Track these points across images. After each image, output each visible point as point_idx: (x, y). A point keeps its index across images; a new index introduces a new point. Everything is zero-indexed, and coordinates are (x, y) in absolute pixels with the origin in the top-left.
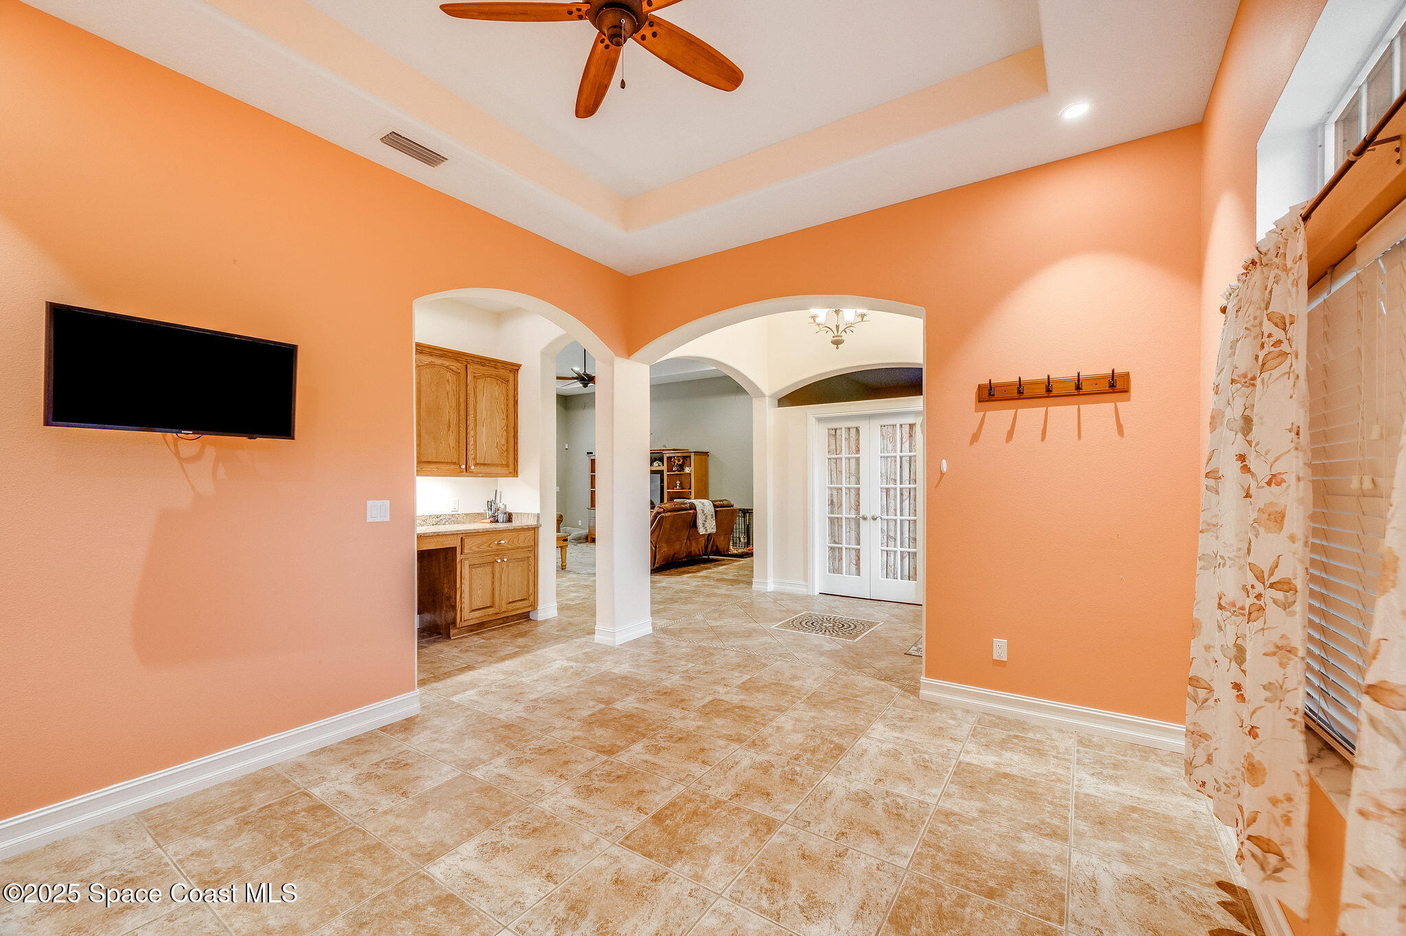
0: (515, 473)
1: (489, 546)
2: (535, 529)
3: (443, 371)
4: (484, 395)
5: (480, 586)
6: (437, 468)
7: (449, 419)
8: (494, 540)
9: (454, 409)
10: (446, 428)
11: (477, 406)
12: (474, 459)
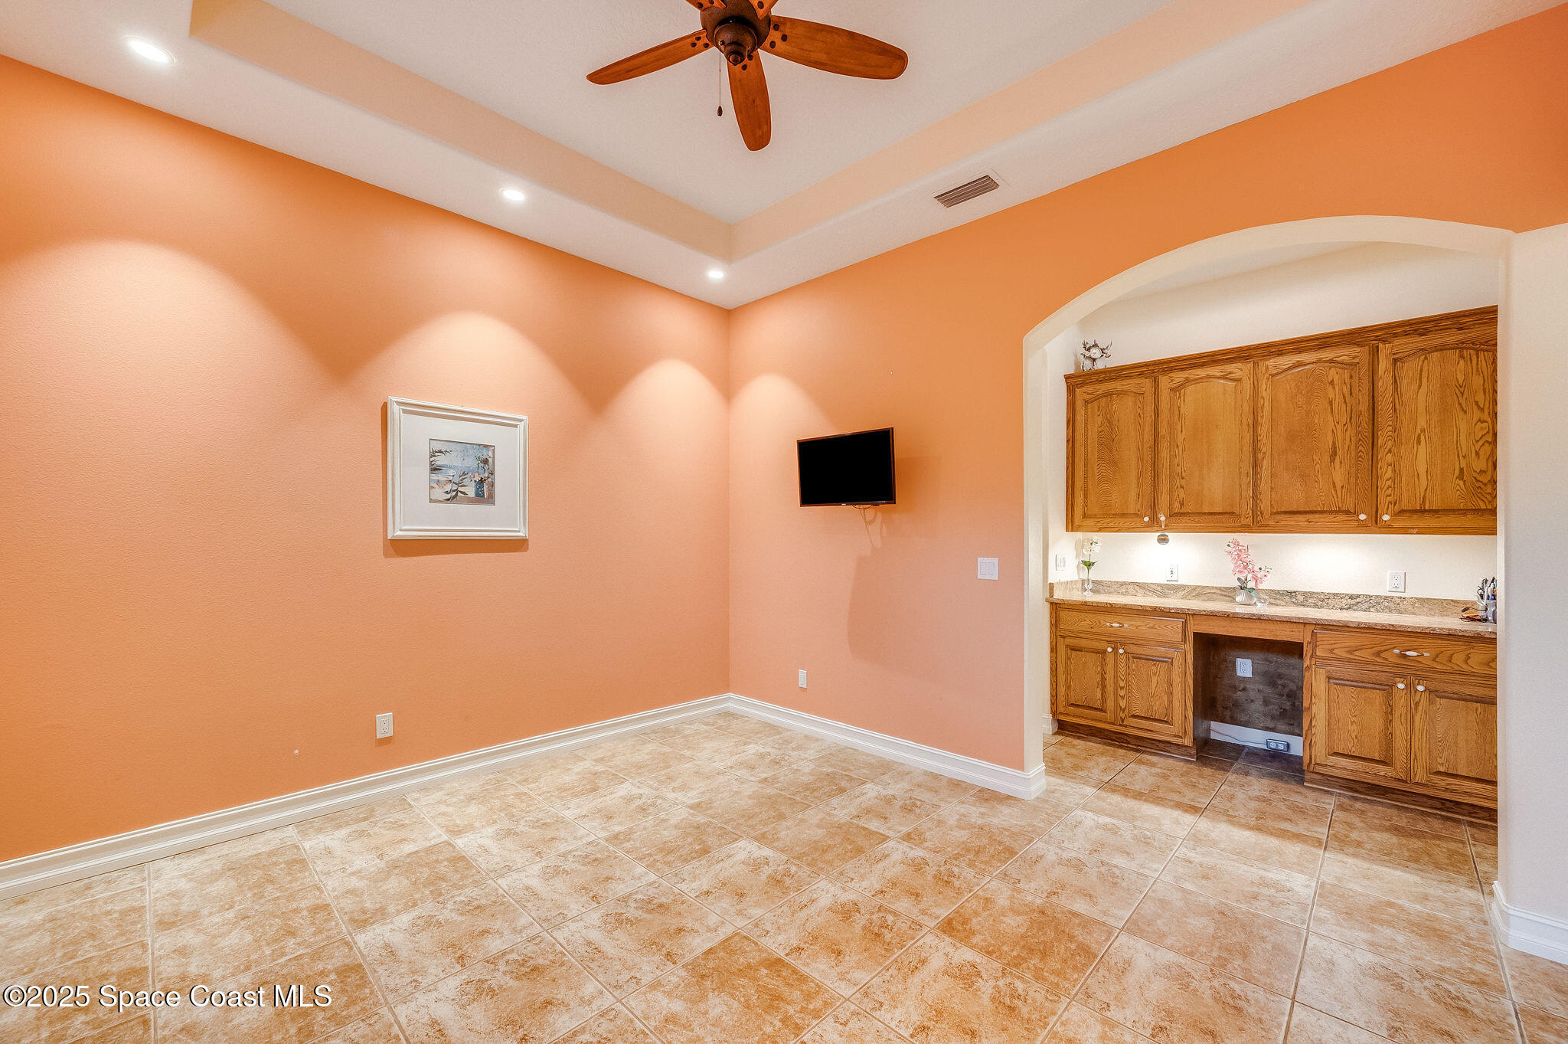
1: (1377, 655)
3: (1321, 369)
4: (1420, 386)
5: (1354, 719)
6: (1308, 521)
7: (1334, 443)
8: (1392, 646)
9: (1344, 425)
10: (1327, 458)
11: (1402, 411)
12: (1395, 503)
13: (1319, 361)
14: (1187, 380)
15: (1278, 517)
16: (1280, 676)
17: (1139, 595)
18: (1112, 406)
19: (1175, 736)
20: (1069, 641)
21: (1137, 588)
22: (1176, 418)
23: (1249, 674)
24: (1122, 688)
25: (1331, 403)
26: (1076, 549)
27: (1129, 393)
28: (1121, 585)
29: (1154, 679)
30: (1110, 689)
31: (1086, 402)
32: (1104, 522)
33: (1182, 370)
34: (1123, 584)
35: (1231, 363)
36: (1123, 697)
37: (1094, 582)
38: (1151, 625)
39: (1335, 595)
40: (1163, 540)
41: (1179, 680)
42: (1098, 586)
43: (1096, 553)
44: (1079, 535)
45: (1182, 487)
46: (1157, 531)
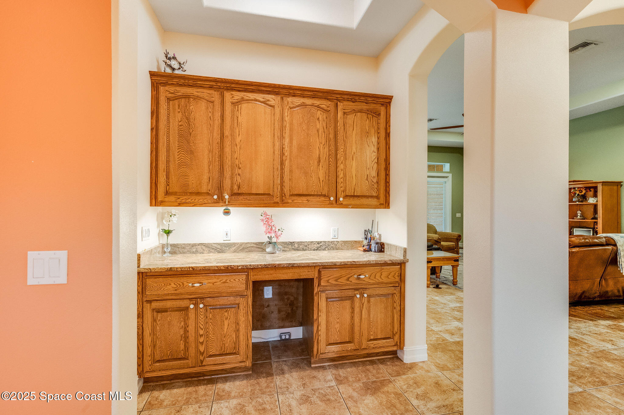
0: (386, 204)
1: (348, 279)
2: (402, 264)
3: (314, 110)
4: (353, 129)
5: (338, 320)
6: (307, 200)
7: (319, 155)
8: (353, 274)
9: (324, 145)
10: (316, 163)
11: (347, 141)
12: (344, 191)
13: (312, 105)
14: (243, 100)
15: (293, 198)
16: (286, 293)
17: (205, 252)
18: (190, 107)
19: (241, 362)
20: (155, 305)
21: (204, 248)
22: (236, 124)
23: (270, 296)
24: (201, 336)
25: (318, 131)
26: (157, 220)
27: (202, 99)
28: (193, 246)
29: (226, 323)
30: (192, 339)
31: (169, 99)
32: (183, 198)
33: (239, 91)
34: (194, 245)
35: (269, 94)
36: (202, 343)
37: (172, 245)
38: (224, 281)
39: (312, 242)
40: (227, 213)
41: (243, 319)
42: (176, 249)
43: (174, 223)
44: (160, 209)
45: (239, 175)
46: (222, 206)
